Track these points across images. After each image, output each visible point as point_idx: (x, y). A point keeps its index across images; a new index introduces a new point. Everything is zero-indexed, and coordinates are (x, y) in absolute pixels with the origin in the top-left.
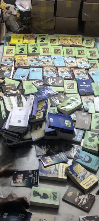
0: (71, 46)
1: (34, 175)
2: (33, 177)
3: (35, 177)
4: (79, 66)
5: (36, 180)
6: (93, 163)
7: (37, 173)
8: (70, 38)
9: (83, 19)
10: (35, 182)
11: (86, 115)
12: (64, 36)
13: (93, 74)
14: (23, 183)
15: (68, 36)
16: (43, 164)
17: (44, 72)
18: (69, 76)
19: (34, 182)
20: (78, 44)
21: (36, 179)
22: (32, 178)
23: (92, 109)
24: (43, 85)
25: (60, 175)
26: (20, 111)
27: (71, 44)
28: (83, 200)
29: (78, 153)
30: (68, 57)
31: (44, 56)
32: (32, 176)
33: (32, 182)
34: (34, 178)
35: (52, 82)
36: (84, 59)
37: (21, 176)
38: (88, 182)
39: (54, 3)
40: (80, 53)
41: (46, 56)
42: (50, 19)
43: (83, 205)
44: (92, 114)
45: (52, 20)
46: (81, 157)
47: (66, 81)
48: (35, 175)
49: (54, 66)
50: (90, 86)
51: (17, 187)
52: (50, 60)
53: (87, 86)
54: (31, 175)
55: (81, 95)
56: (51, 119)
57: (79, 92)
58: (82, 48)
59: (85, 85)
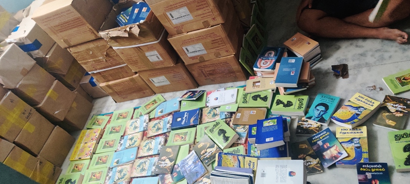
1: (368, 170)
2: (371, 172)
3: (372, 168)
5: (379, 166)
11: (240, 114)
19: (380, 170)
20: (98, 134)
21: (375, 166)
22: (373, 173)
23: (229, 108)
27: (95, 142)
28: (396, 107)
30: (119, 145)
31: (107, 178)
32: (370, 174)
33: (381, 173)
42: (38, 165)
45: (41, 163)
49: (134, 161)
54: (367, 176)
55: (201, 123)
56: (267, 141)
58: (106, 130)
59: (184, 118)
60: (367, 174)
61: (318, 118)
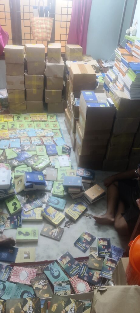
0: (39, 121)
4: (46, 135)
6: (61, 205)
7: (20, 217)
8: (38, 116)
9: (46, 102)
10: (19, 224)
12: (34, 114)
13: (56, 140)
14: (10, 226)
15: (37, 114)
17: (21, 141)
18: (40, 143)
20: (44, 119)
21: (20, 222)
24: (21, 151)
27: (39, 119)
28: (55, 232)
29: (50, 199)
30: (38, 129)
31: (20, 130)
34: (18, 221)
36: (49, 130)
37: (8, 221)
38: (58, 219)
39: (24, 91)
40: (47, 125)
43: (55, 236)
44: (57, 169)
46: (52, 201)
47: (37, 147)
48: (19, 219)
49: (28, 137)
50: (55, 149)
52: (25, 132)
53: (53, 149)
55: (49, 156)
56: (27, 176)
57: (47, 154)
58: (48, 122)
60: (17, 219)
61: (50, 200)
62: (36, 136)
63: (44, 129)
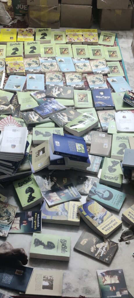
0: (82, 44)
1: (35, 218)
2: (34, 220)
3: (37, 220)
4: (94, 71)
5: (38, 225)
6: (115, 200)
7: (38, 215)
8: (81, 33)
9: (99, 7)
10: (37, 227)
11: (104, 136)
12: (74, 31)
13: (113, 81)
14: (20, 228)
15: (79, 31)
16: (47, 202)
17: (47, 80)
18: (81, 84)
19: (35, 227)
20: (92, 41)
21: (38, 223)
22: (32, 222)
23: (113, 128)
24: (46, 97)
25: (70, 217)
26: (14, 133)
27: (83, 41)
28: (102, 249)
29: (94, 187)
30: (79, 59)
31: (46, 58)
33: (32, 227)
34: (35, 222)
35: (58, 92)
36: (101, 61)
37: (17, 220)
38: (108, 225)
40: (96, 53)
41: (49, 58)
42: (53, 7)
43: (101, 255)
44: (112, 134)
45: (56, 9)
46: (99, 192)
47: (76, 92)
48: (37, 218)
49: (60, 72)
50: (109, 97)
51: (12, 235)
52: (55, 64)
53: (106, 97)
55: (97, 110)
56: (56, 142)
57: (94, 106)
58: (99, 46)
59: (103, 97)
60: (32, 218)
61: (95, 191)
62: (75, 70)
63: (90, 58)
